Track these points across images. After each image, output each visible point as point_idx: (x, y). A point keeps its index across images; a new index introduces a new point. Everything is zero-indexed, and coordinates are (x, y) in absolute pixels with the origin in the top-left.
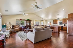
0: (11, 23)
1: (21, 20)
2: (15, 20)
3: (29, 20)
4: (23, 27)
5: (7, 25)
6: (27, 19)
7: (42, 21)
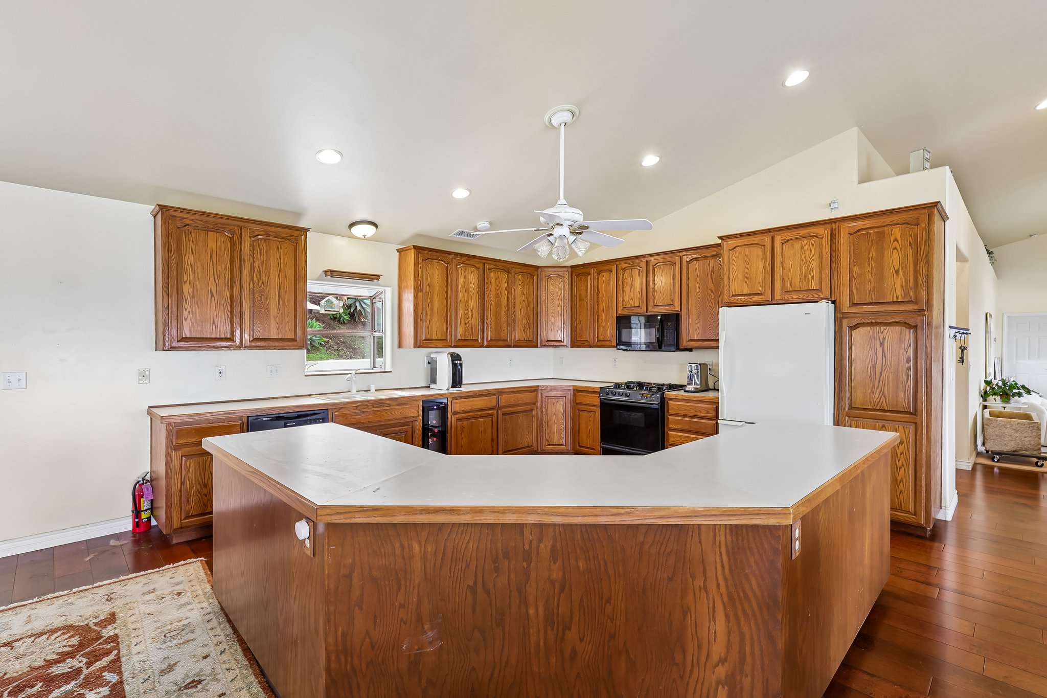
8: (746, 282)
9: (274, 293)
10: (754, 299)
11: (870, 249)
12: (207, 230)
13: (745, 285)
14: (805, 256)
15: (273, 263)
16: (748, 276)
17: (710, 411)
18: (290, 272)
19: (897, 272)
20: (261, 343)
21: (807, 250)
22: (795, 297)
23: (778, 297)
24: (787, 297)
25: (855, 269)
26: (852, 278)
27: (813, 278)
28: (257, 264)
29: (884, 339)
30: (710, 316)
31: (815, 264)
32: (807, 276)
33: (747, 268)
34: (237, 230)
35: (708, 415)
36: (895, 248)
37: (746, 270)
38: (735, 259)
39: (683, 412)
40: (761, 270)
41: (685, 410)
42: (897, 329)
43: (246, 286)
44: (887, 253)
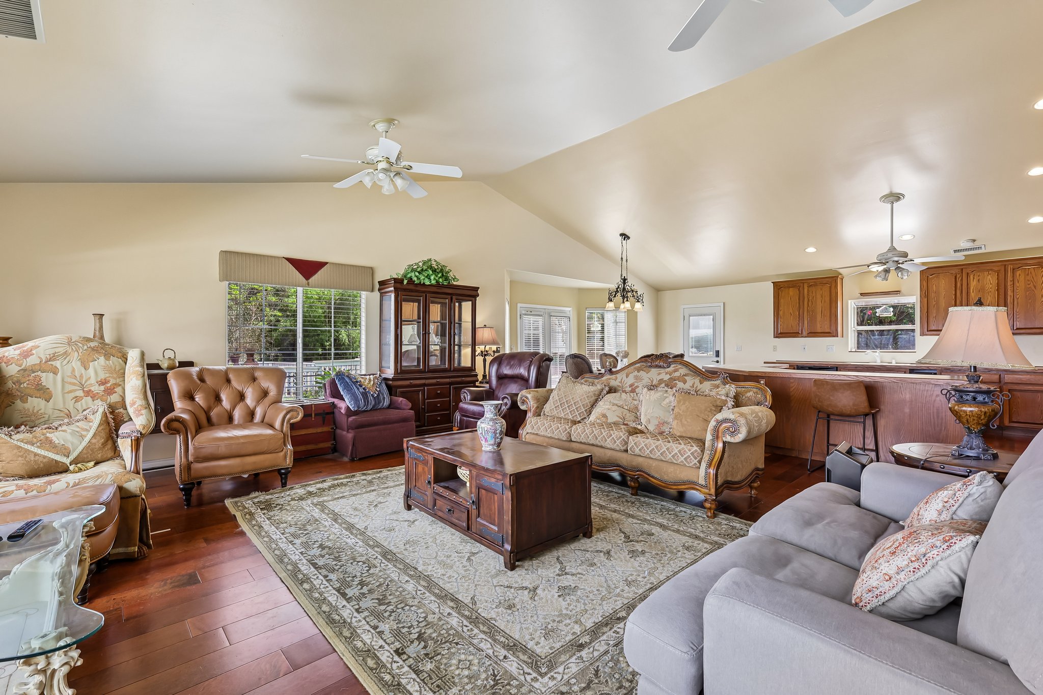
0: (119, 324)
1: (308, 268)
2: (214, 267)
3: (441, 271)
4: (346, 403)
5: (48, 366)
6: (417, 258)
7: (623, 292)
9: (819, 310)
12: (789, 287)
15: (819, 296)
18: (828, 299)
20: (813, 334)
28: (811, 298)
34: (802, 284)
43: (806, 309)
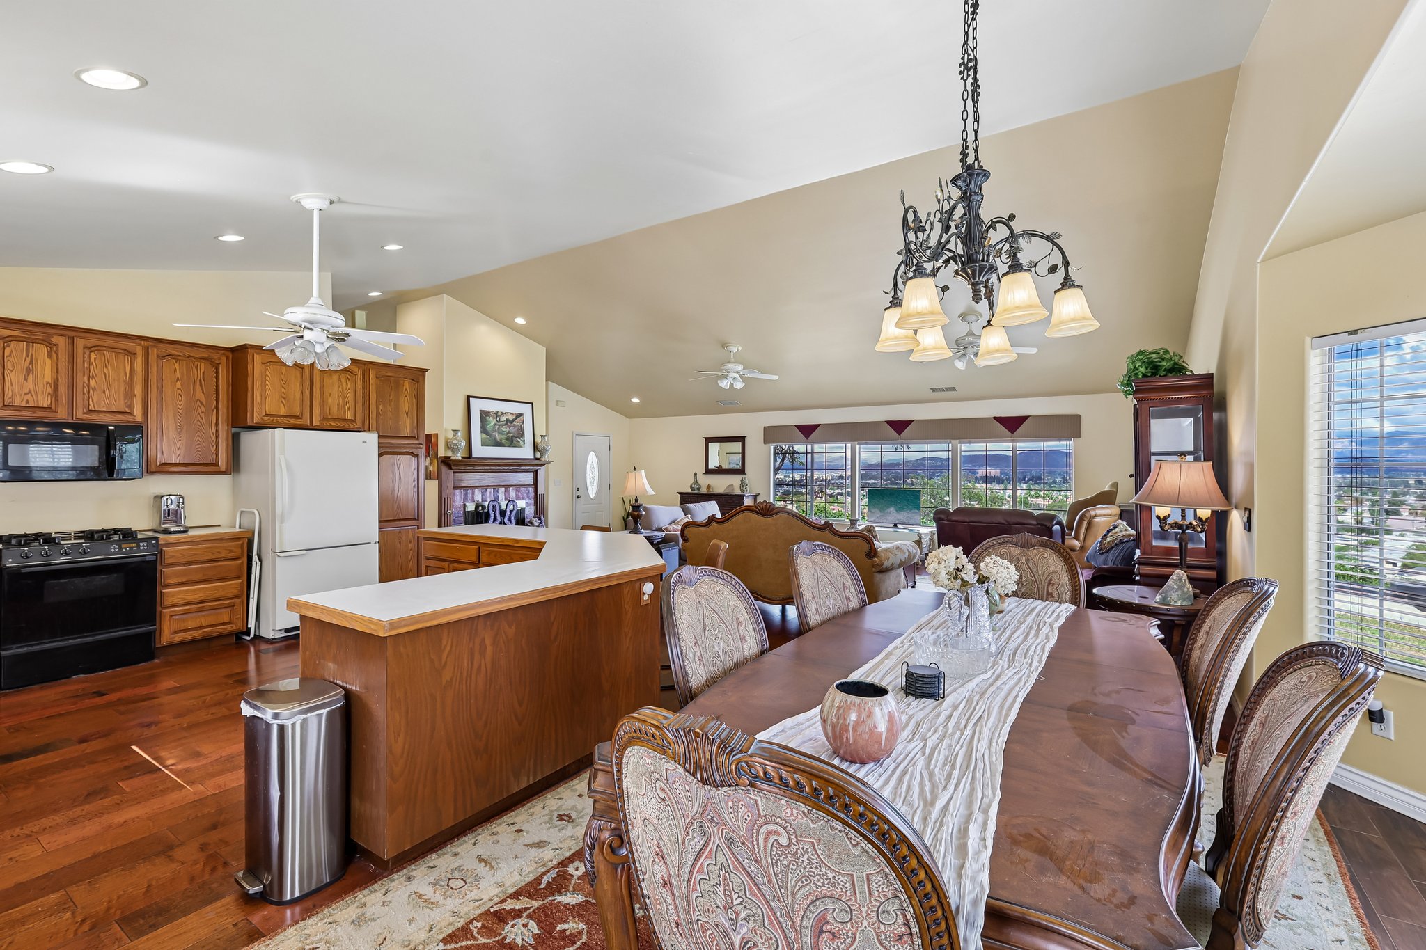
8: (282, 402)
10: (292, 422)
11: (390, 393)
13: (282, 405)
14: (342, 388)
16: (285, 396)
17: (234, 550)
19: (407, 414)
21: (344, 384)
22: (333, 424)
23: (316, 422)
24: (326, 424)
25: (381, 407)
26: (378, 413)
27: (349, 409)
29: (400, 464)
30: (198, 433)
31: (350, 396)
32: (344, 407)
33: (283, 387)
35: (233, 554)
36: (406, 396)
37: (283, 390)
38: (269, 375)
39: (193, 558)
40: (299, 393)
41: (195, 554)
42: (408, 457)
44: (402, 398)
